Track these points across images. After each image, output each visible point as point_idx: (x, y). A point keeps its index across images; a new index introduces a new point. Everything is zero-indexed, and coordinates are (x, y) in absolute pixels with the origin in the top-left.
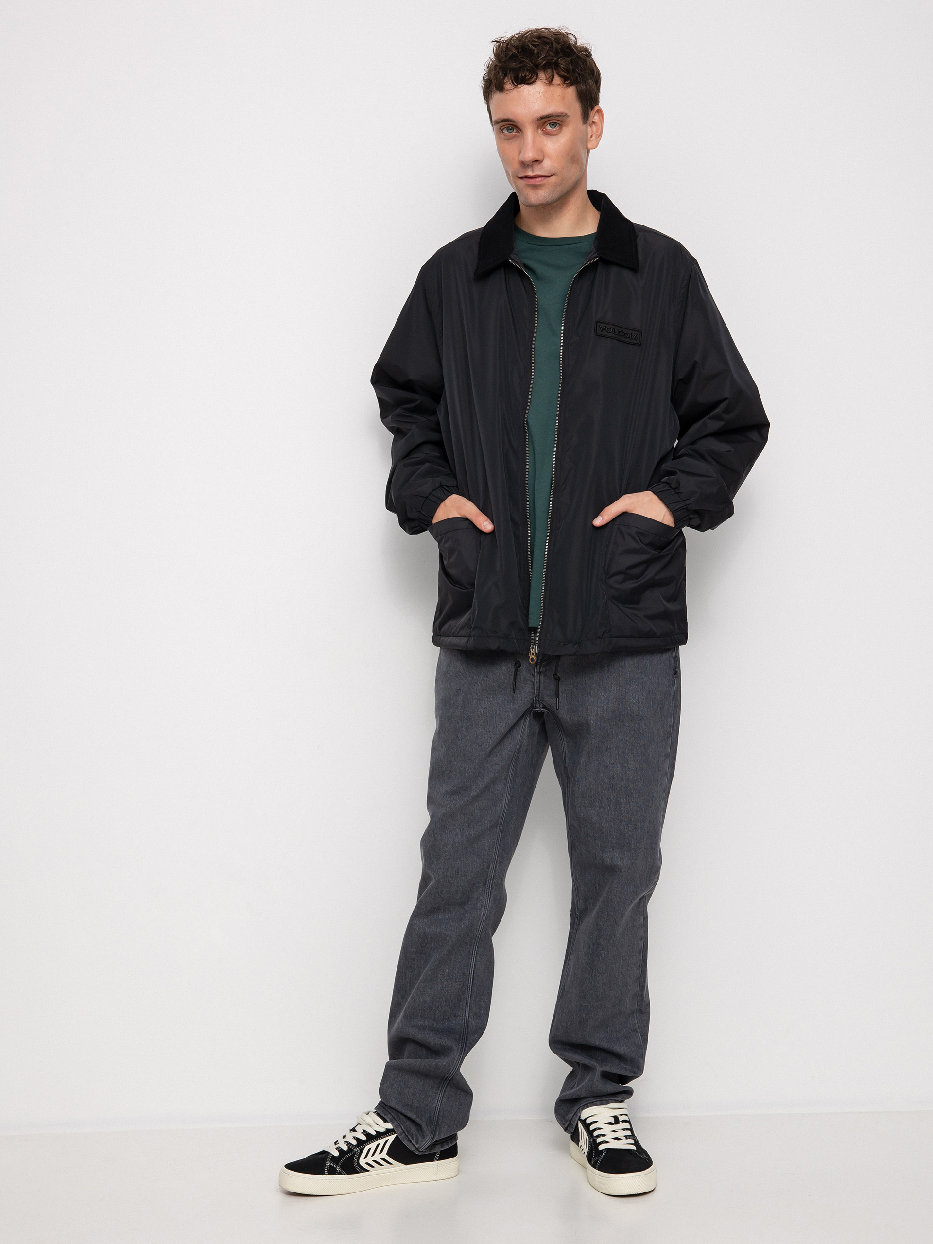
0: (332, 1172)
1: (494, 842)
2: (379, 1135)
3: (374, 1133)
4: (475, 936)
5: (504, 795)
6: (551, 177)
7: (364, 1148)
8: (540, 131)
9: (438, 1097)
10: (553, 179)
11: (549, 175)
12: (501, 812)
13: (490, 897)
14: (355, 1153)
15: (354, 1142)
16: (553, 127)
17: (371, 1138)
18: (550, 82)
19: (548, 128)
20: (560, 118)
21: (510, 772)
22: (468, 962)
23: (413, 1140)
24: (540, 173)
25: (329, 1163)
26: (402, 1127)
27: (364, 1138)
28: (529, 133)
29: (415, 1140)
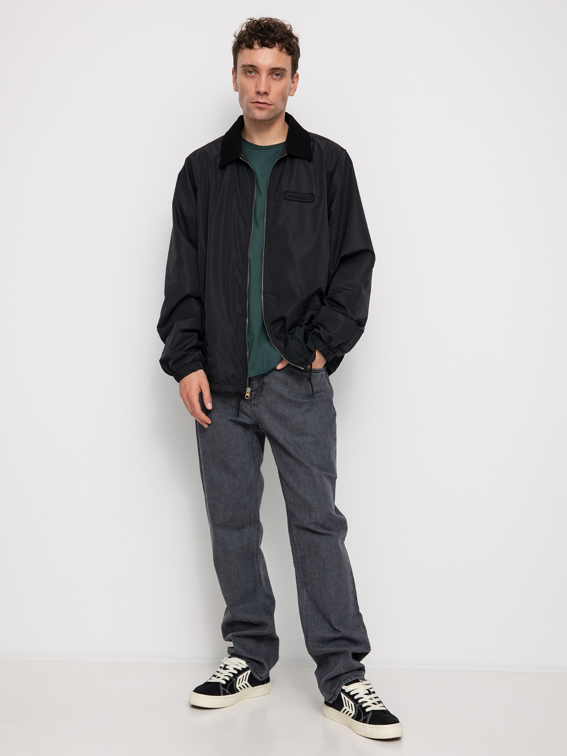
0: (225, 694)
1: (250, 498)
2: (244, 670)
3: (241, 669)
4: (253, 553)
5: (251, 470)
6: (271, 106)
7: (237, 679)
8: (270, 76)
9: (262, 646)
10: (272, 107)
11: (270, 104)
12: (250, 480)
13: (255, 529)
14: (233, 682)
15: (232, 675)
16: (277, 76)
17: (240, 672)
18: (281, 50)
19: (274, 76)
20: (282, 72)
21: (251, 455)
22: (254, 568)
23: (259, 673)
24: (266, 102)
25: (222, 689)
26: (253, 666)
27: (236, 672)
28: (264, 76)
29: (260, 672)
